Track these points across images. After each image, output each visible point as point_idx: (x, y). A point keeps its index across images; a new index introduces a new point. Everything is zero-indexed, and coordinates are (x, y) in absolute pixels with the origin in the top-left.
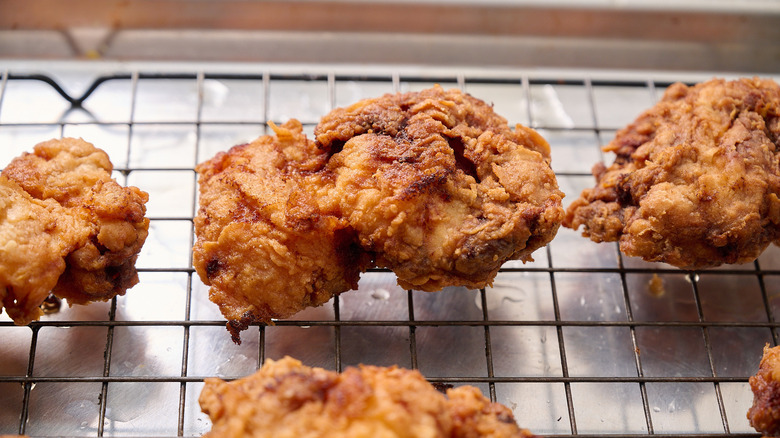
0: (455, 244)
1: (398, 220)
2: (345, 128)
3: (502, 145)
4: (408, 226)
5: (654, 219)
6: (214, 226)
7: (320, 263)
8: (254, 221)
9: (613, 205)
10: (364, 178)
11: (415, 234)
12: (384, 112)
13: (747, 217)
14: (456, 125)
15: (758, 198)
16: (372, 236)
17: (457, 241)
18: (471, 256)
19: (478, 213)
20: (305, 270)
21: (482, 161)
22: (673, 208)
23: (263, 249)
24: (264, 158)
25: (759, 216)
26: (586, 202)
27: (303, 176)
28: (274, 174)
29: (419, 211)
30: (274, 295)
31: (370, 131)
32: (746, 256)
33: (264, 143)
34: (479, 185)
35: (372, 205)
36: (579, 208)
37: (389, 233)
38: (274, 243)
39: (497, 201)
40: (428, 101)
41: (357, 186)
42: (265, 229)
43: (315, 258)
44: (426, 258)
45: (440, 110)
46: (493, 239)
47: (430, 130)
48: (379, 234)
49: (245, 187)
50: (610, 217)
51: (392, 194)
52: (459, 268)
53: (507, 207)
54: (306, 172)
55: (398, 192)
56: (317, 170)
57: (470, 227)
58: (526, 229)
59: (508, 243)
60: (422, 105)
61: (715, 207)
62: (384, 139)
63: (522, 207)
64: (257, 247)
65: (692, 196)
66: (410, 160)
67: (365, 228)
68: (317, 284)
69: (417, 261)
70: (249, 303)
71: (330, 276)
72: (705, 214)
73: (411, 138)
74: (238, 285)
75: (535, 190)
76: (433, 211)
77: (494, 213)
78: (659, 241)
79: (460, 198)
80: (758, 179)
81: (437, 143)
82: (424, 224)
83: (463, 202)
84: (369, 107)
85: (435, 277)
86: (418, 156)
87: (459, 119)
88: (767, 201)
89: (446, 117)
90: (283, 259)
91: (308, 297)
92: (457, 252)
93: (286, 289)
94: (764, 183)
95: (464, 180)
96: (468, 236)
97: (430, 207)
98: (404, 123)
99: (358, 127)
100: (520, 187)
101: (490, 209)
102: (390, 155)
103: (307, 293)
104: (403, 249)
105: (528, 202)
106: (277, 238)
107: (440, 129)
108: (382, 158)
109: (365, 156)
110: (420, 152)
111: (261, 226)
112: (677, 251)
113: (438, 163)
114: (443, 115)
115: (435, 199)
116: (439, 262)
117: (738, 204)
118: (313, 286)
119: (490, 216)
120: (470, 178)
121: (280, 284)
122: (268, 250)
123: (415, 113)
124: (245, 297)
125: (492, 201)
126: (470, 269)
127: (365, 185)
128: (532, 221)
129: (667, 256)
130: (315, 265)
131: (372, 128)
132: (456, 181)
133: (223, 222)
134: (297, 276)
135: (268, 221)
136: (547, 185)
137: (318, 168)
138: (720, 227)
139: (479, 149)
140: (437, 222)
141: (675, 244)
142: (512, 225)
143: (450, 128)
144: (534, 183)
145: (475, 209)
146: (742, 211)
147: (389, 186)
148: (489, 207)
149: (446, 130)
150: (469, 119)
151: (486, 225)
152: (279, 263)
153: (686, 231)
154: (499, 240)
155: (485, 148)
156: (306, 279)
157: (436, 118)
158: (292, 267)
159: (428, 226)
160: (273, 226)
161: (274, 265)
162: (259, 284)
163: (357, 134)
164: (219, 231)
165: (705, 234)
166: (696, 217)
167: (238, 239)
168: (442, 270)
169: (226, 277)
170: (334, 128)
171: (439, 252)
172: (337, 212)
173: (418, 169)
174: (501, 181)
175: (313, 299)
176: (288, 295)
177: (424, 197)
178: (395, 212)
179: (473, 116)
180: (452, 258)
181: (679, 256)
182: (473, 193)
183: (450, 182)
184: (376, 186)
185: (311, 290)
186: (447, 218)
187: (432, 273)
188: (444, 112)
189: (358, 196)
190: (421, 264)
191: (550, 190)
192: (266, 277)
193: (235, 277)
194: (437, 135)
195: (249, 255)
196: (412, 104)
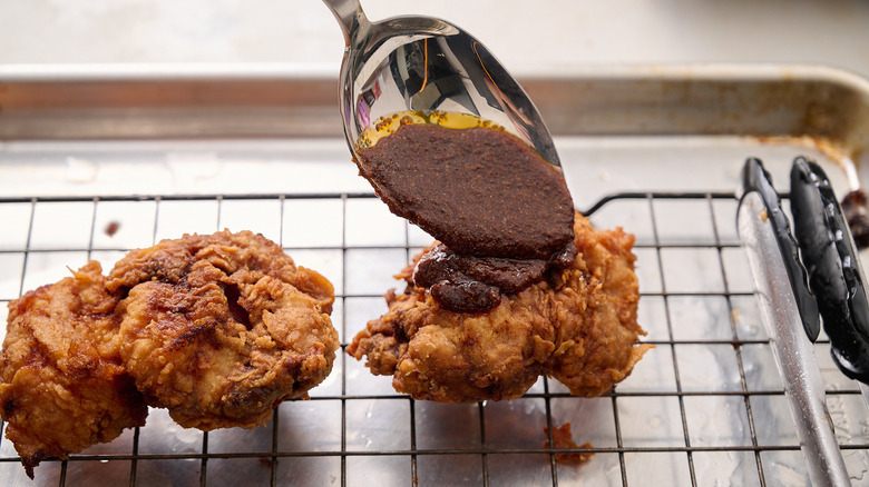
0: (224, 390)
1: (166, 370)
2: (132, 275)
3: (276, 291)
4: (178, 374)
5: (419, 362)
6: (9, 369)
7: (104, 405)
8: (43, 366)
9: (390, 340)
10: (141, 327)
11: (185, 382)
12: (170, 258)
13: (508, 360)
14: (236, 271)
15: (522, 340)
16: (145, 384)
17: (223, 388)
18: (235, 402)
19: (246, 360)
20: (90, 412)
21: (254, 308)
22: (437, 351)
23: (50, 393)
24: (61, 303)
25: (521, 358)
26: (369, 334)
27: (95, 319)
28: (66, 319)
29: (189, 359)
30: (62, 435)
31: (155, 278)
32: (511, 394)
33: (64, 285)
34: (249, 333)
35: (145, 354)
36: (362, 340)
37: (160, 382)
38: (59, 389)
39: (264, 349)
40: (211, 248)
41: (133, 335)
42: (51, 374)
43: (99, 401)
44: (196, 404)
45: (220, 256)
46: (256, 387)
47: (208, 278)
48: (151, 383)
49: (37, 333)
50: (386, 353)
51: (162, 345)
52: (227, 413)
53: (273, 355)
54: (97, 315)
55: (167, 343)
56: (108, 314)
57: (237, 375)
58: (288, 377)
59: (271, 390)
60: (205, 251)
61: (476, 352)
62: (164, 288)
63: (287, 356)
64: (44, 391)
65: (456, 339)
66: (183, 311)
67: (139, 376)
68: (103, 424)
69: (188, 406)
70: (41, 441)
71: (115, 417)
72: (468, 358)
73: (190, 287)
74: (29, 425)
75: (300, 338)
76: (202, 359)
77: (259, 361)
78: (425, 381)
79: (229, 345)
80: (522, 321)
81: (213, 292)
82: (194, 372)
83: (232, 350)
84: (156, 253)
85: (205, 421)
86: (192, 306)
87: (240, 264)
88: (531, 343)
89: (226, 264)
90: (68, 403)
91: (95, 436)
92: (224, 398)
93: (73, 429)
94: (528, 325)
95: (234, 328)
96: (234, 383)
97: (200, 355)
98: (187, 269)
99: (144, 274)
100: (287, 334)
101: (256, 358)
102: (167, 304)
103: (93, 432)
104: (174, 395)
105: (293, 350)
106: (62, 383)
107: (219, 276)
108: (158, 307)
109: (145, 306)
110: (194, 301)
111: (48, 371)
112: (442, 390)
113: (208, 314)
114: (223, 261)
115: (206, 348)
116: (208, 408)
117: (501, 347)
118: (99, 425)
119: (256, 364)
120: (240, 326)
121: (67, 425)
122: (54, 394)
123: (199, 259)
124: (37, 436)
125: (259, 349)
126: (237, 413)
127: (141, 335)
128: (294, 368)
129: (432, 396)
130: (98, 407)
131: (155, 275)
132: (227, 331)
133: (17, 366)
134: (82, 418)
135: (55, 366)
136: (315, 331)
137: (110, 311)
138: (483, 370)
139: (253, 296)
140: (206, 370)
141: (440, 384)
142: (274, 373)
143: (229, 274)
144: (301, 331)
145: (244, 358)
146: (502, 354)
147: (160, 336)
148: (256, 355)
149: (224, 278)
150: (253, 263)
151: (250, 373)
152: (64, 407)
153: (450, 373)
154: (262, 387)
155: (258, 295)
156: (91, 421)
157: (216, 265)
158: (76, 410)
159: (198, 374)
160: (60, 371)
161: (60, 408)
162: (47, 425)
163: (142, 281)
164: (14, 373)
165: (467, 376)
166: (459, 360)
167: (28, 384)
168: (210, 414)
169: (20, 418)
170: (121, 275)
171: (208, 398)
172: (117, 358)
173: (189, 319)
174: (269, 330)
175: (100, 436)
176: (75, 434)
177: (195, 347)
178: (163, 362)
179: (256, 259)
180: (219, 404)
181: (444, 395)
182: (242, 341)
183: (219, 331)
184: (150, 336)
185: (96, 429)
186: (217, 365)
187: (203, 417)
188: (224, 259)
189: (133, 346)
190: (191, 408)
191: (318, 336)
192: (53, 419)
193: (27, 417)
194: (213, 284)
195: (38, 398)
196: (201, 248)
